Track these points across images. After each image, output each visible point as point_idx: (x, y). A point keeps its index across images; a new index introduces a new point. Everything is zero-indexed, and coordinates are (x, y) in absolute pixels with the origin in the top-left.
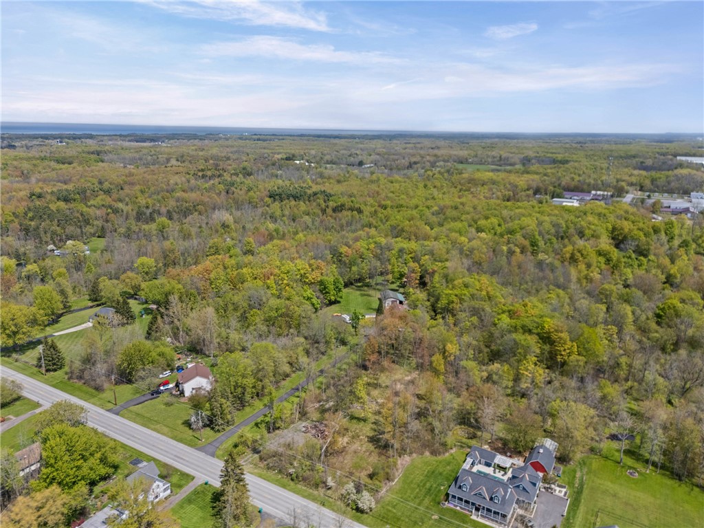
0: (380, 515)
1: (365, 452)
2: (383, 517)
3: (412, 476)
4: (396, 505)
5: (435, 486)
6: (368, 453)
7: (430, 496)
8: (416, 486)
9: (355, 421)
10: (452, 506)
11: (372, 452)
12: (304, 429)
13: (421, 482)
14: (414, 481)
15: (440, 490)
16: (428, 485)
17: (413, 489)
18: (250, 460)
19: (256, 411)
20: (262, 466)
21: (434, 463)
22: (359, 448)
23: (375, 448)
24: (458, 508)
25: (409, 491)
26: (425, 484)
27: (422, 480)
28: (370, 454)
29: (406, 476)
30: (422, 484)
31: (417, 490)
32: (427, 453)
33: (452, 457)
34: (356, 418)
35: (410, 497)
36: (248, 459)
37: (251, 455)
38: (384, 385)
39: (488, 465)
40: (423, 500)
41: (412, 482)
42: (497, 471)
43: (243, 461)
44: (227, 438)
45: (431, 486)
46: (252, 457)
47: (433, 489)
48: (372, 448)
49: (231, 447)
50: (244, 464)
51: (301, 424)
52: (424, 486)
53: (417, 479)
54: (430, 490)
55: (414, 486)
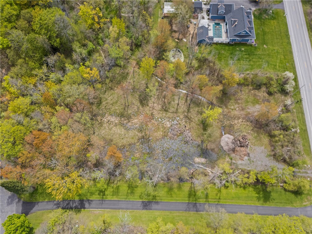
1: (239, 104)
3: (244, 67)
6: (239, 101)
7: (253, 52)
11: (235, 100)
13: (246, 60)
14: (248, 64)
15: (245, 50)
16: (246, 56)
18: (304, 170)
22: (237, 109)
25: (258, 63)
26: (246, 58)
27: (244, 61)
31: (254, 60)
35: (262, 61)
36: (303, 173)
37: (299, 174)
43: (308, 175)
44: (298, 208)
45: (246, 54)
46: (300, 172)
47: (247, 53)
48: (232, 101)
49: (303, 196)
50: (309, 172)
51: (241, 164)
52: (248, 58)
53: (245, 64)
54: (249, 54)
55: (252, 63)
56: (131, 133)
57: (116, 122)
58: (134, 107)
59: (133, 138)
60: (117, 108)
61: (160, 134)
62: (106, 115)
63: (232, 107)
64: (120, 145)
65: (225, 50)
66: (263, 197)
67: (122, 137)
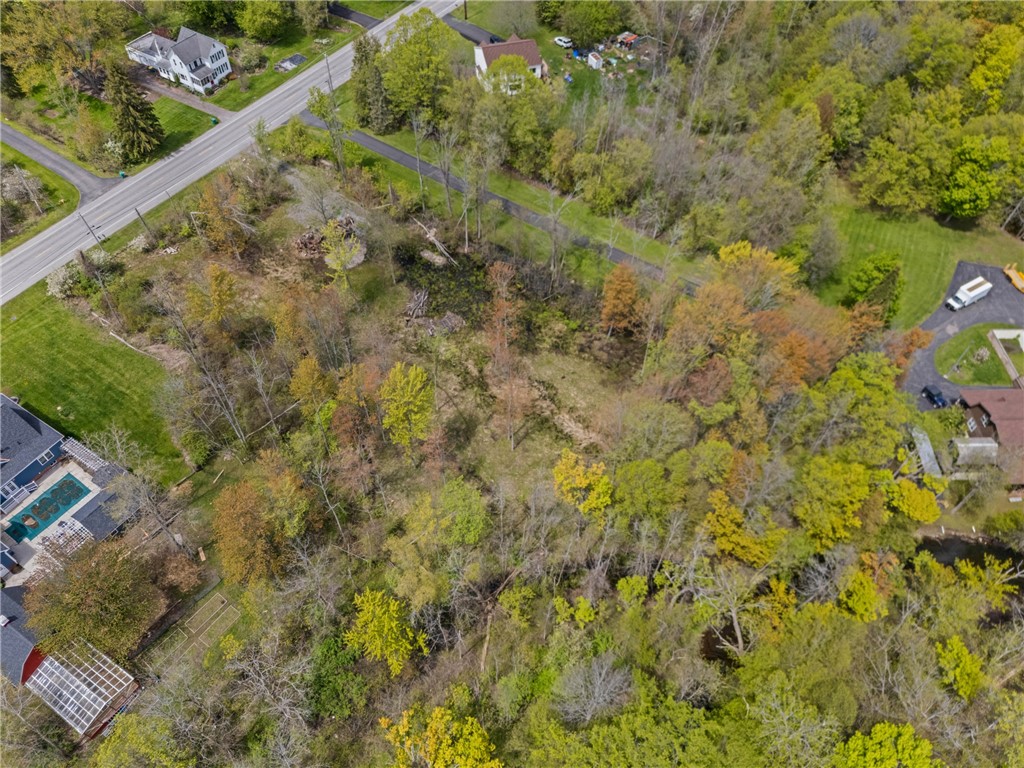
3: (120, 364)
5: (73, 397)
7: (46, 387)
13: (94, 376)
14: (102, 365)
15: (57, 404)
22: (255, 297)
25: (79, 353)
26: (86, 381)
27: (100, 379)
29: (126, 355)
30: (87, 376)
31: (73, 367)
35: (59, 352)
37: (276, 160)
40: (41, 372)
45: (73, 390)
47: (65, 392)
48: (247, 316)
52: (82, 380)
53: (108, 370)
54: (65, 387)
55: (90, 362)
56: (546, 373)
57: (567, 417)
58: (499, 426)
59: (549, 362)
60: (546, 450)
61: (478, 339)
62: (584, 445)
63: (262, 305)
64: (588, 364)
67: (575, 377)
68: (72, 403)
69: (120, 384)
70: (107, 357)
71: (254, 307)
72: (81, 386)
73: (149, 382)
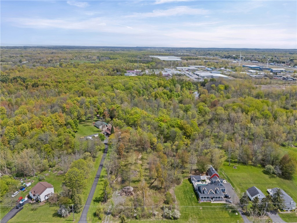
0: (183, 217)
2: (185, 217)
3: (180, 196)
4: (186, 210)
7: (193, 201)
8: (185, 199)
9: (136, 183)
10: (203, 202)
12: (119, 194)
13: (185, 197)
15: (193, 197)
17: (185, 201)
18: (109, 219)
19: (88, 195)
20: (117, 219)
21: (181, 187)
23: (155, 190)
24: (205, 201)
25: (184, 202)
26: (187, 197)
27: (184, 196)
28: (156, 194)
29: (178, 197)
31: (187, 201)
32: (176, 185)
33: (184, 183)
34: (136, 181)
35: (187, 204)
36: (107, 219)
37: (106, 217)
38: (133, 163)
39: (198, 181)
40: (192, 203)
41: (182, 198)
42: (203, 182)
43: (106, 221)
44: (87, 214)
45: (189, 197)
46: (108, 217)
47: (191, 198)
48: (154, 191)
49: (93, 217)
50: (108, 222)
51: (116, 193)
52: (187, 198)
53: (182, 196)
54: (190, 199)
55: (184, 200)
57: (139, 157)
58: (146, 161)
60: (146, 157)
62: (142, 155)
63: (150, 191)
65: (190, 188)
66: (97, 200)
67: (131, 159)
68: (191, 195)
69: (182, 193)
70: (181, 199)
71: (152, 192)
72: (188, 197)
73: (178, 191)
